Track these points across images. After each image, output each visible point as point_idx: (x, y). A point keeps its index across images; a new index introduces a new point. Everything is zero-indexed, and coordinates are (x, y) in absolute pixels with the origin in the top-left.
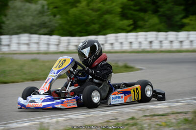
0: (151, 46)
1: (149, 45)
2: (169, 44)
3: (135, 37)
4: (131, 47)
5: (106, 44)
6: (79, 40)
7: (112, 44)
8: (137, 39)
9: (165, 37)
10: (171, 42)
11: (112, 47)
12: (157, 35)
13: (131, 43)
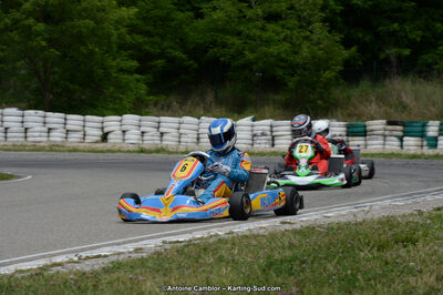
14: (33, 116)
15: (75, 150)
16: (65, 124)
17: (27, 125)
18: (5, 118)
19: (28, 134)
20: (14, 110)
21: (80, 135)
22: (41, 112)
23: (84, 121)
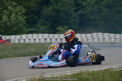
0: (46, 41)
1: (45, 41)
2: (55, 40)
3: (37, 36)
4: (35, 41)
5: (21, 40)
6: (5, 37)
7: (24, 40)
8: (38, 37)
9: (53, 36)
10: (56, 39)
11: (25, 42)
12: (49, 35)
13: (35, 39)
14: (106, 35)
15: (118, 43)
16: (115, 37)
17: (104, 37)
18: (98, 35)
19: (105, 40)
20: (101, 33)
21: (119, 40)
22: (108, 34)
23: (120, 36)
